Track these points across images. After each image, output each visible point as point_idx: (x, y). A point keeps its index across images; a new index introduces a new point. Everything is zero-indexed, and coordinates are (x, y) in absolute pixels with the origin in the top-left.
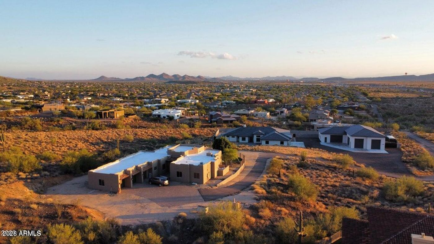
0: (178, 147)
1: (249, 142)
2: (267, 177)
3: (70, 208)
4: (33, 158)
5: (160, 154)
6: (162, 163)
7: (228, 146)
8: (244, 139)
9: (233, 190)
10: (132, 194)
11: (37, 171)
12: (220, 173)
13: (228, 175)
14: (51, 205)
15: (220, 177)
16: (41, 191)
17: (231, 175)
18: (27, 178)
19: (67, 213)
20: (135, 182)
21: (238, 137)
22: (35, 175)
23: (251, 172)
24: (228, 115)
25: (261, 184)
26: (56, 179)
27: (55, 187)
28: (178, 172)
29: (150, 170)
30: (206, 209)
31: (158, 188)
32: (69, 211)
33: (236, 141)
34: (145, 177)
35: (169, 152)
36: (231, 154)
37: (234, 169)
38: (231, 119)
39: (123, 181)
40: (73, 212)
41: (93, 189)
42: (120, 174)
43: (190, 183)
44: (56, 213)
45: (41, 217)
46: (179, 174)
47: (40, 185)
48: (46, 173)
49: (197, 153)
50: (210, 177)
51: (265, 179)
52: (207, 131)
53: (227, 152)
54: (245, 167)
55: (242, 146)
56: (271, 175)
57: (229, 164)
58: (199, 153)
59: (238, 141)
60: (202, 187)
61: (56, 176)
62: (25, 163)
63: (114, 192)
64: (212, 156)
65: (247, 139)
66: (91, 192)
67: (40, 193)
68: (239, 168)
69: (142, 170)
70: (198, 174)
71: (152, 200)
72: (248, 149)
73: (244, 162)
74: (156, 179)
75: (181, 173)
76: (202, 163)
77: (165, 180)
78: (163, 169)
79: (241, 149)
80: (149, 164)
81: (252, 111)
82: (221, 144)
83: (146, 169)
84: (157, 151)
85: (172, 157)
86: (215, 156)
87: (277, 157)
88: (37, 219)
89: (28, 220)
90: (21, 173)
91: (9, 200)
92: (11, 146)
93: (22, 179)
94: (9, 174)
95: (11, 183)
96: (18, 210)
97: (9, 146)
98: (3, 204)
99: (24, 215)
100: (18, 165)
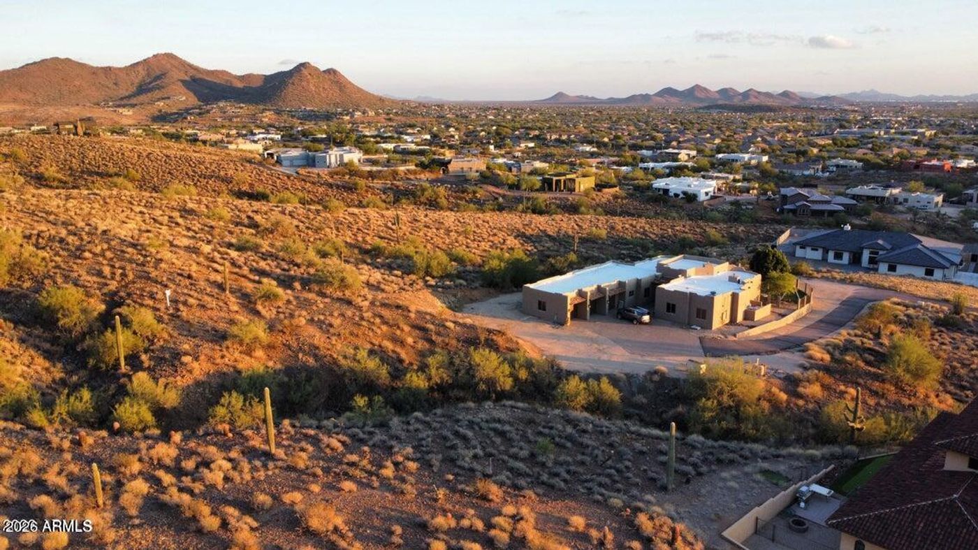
0: (679, 259)
1: (850, 263)
2: (848, 334)
3: (495, 335)
4: (444, 259)
5: (644, 270)
6: (643, 285)
7: (780, 267)
8: (838, 256)
9: (763, 347)
10: (588, 329)
11: (448, 276)
12: (749, 315)
13: (766, 319)
14: (472, 327)
15: (749, 323)
16: (456, 307)
17: (771, 321)
18: (437, 286)
19: (492, 340)
20: (593, 312)
21: (826, 251)
22: (448, 283)
23: (821, 321)
24: (827, 198)
25: (827, 345)
26: (475, 293)
27: (474, 305)
28: (668, 305)
29: (622, 295)
30: (702, 366)
31: (631, 326)
32: (495, 338)
33: (820, 258)
34: (611, 307)
35: (660, 267)
36: (781, 283)
37: (782, 311)
38: (832, 209)
39: (576, 306)
40: (500, 340)
41: (528, 314)
42: (571, 295)
43: (688, 326)
44: (478, 338)
45: (458, 341)
46: (671, 308)
47: (453, 299)
48: (462, 281)
49: (712, 274)
50: (727, 320)
51: (842, 338)
52: (766, 231)
53: (773, 278)
54: (812, 312)
55: (824, 270)
56: (859, 332)
57: (774, 301)
58: (715, 275)
59: (825, 259)
60: (708, 334)
61: (476, 288)
62: (434, 263)
63: (561, 323)
64: (739, 282)
65: (846, 257)
66: (525, 318)
67: (454, 310)
68: (795, 310)
69: (608, 293)
70: (704, 311)
71: (617, 341)
72: (835, 278)
73: (808, 301)
74: (630, 311)
75: (674, 306)
76: (713, 293)
77: (644, 314)
78: (645, 296)
79: (819, 275)
80: (621, 284)
81: (896, 191)
82: (766, 262)
83: (613, 293)
84: (639, 264)
85: (662, 277)
86: (744, 283)
87: (895, 300)
88: (454, 342)
89: (443, 341)
90: (428, 278)
91: (418, 312)
92: (407, 233)
93: (431, 286)
94: (413, 277)
95: (417, 290)
96: (431, 327)
97: (405, 234)
98: (413, 315)
99: (438, 334)
100: (424, 265)
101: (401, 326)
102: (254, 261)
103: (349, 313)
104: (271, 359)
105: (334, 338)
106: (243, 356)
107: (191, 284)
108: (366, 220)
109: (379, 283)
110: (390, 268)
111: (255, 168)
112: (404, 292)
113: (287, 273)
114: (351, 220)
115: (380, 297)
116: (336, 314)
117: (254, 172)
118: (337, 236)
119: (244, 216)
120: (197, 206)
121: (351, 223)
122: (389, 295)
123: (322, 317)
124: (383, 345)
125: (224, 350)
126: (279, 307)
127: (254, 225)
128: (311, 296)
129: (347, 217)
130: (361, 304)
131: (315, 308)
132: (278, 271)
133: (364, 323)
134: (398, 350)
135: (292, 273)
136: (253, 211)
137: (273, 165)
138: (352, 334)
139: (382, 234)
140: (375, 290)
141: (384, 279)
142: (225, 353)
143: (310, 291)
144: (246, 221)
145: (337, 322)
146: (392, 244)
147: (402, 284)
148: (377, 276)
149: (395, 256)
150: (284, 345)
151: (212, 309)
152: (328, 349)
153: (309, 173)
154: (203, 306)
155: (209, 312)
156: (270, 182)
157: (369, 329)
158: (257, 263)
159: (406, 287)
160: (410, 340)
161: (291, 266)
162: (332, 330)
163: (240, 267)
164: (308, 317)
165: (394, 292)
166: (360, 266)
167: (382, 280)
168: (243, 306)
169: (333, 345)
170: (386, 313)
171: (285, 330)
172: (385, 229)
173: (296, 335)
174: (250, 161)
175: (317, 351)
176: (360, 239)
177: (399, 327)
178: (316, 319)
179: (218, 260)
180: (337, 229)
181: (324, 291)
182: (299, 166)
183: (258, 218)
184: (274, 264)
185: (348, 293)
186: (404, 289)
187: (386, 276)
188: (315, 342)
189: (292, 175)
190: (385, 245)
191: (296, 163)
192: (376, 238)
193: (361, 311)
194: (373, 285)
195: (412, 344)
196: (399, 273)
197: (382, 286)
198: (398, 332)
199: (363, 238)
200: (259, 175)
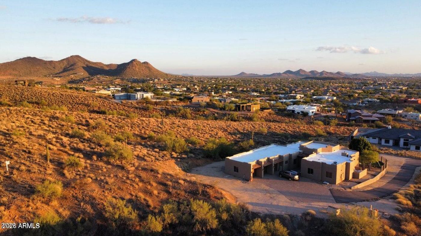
0: (311, 143)
1: (393, 146)
2: (415, 187)
3: (208, 188)
4: (182, 141)
5: (292, 149)
6: (293, 158)
7: (367, 147)
8: (387, 142)
9: (370, 196)
10: (262, 184)
11: (185, 152)
12: (355, 175)
13: (365, 178)
14: (194, 183)
15: (356, 180)
16: (188, 170)
17: (369, 179)
18: (177, 158)
19: (206, 192)
20: (266, 173)
21: (380, 139)
22: (184, 156)
23: (394, 179)
24: (370, 114)
25: (406, 195)
26: (199, 161)
27: (198, 168)
28: (309, 169)
29: (281, 163)
30: (337, 210)
31: (288, 182)
32: (208, 190)
33: (377, 143)
34: (276, 170)
35: (301, 147)
36: (371, 156)
37: (373, 173)
38: (374, 119)
39: (255, 170)
40: (211, 192)
41: (228, 174)
42: (253, 163)
43: (321, 182)
44: (198, 191)
45: (186, 192)
46: (310, 171)
47: (186, 165)
48: (192, 155)
49: (332, 152)
50: (343, 179)
51: (413, 190)
52: (343, 130)
53: (366, 154)
54: (387, 173)
55: (384, 149)
57: (367, 167)
58: (333, 152)
59: (380, 143)
60: (333, 187)
61: (200, 158)
62: (177, 145)
63: (247, 179)
64: (348, 156)
65: (391, 143)
66: (227, 176)
67: (186, 172)
68: (380, 172)
69: (273, 163)
70: (331, 174)
71: (281, 193)
72: (392, 154)
73: (386, 167)
74: (287, 173)
75: (312, 170)
76: (335, 163)
77: (295, 175)
78: (294, 164)
79: (383, 152)
80: (281, 157)
81: (401, 112)
82: (359, 145)
83: (277, 162)
84: (289, 146)
85: (303, 153)
86: (351, 157)
88: (183, 193)
89: (176, 192)
90: (173, 153)
91: (164, 174)
92: (168, 130)
93: (174, 158)
94: (165, 152)
95: (166, 160)
96: (170, 183)
97: (166, 130)
98: (159, 176)
99: (174, 188)
100: (171, 146)
101: (151, 182)
102: (76, 143)
103: (120, 175)
104: (62, 207)
105: (106, 192)
106: (43, 205)
107: (28, 157)
108: (148, 123)
109: (144, 156)
110: (153, 147)
111: (102, 100)
112: (157, 162)
113: (92, 150)
114: (140, 122)
115: (143, 164)
116: (112, 175)
117: (101, 102)
118: (131, 130)
119: (84, 120)
120: (60, 115)
121: (139, 124)
122: (148, 163)
123: (103, 178)
124: (138, 196)
125: (31, 201)
126: (79, 171)
127: (87, 125)
128: (101, 164)
129: (138, 121)
130: (129, 169)
131: (100, 171)
132: (89, 149)
133: (128, 181)
134: (147, 199)
135: (96, 150)
136: (90, 118)
137: (111, 99)
138: (119, 188)
139: (155, 130)
140: (141, 160)
141: (148, 153)
142: (31, 203)
143: (101, 160)
144: (84, 123)
145: (111, 181)
146: (159, 135)
147: (157, 157)
148: (145, 151)
149: (159, 141)
150: (73, 196)
151: (34, 172)
152: (102, 199)
153: (127, 102)
154: (29, 171)
155: (32, 175)
156: (108, 106)
157: (131, 185)
158: (77, 144)
159: (160, 158)
160: (156, 192)
161: (97, 146)
162: (107, 186)
163: (65, 147)
164: (95, 178)
165: (152, 161)
166: (137, 146)
167: (146, 154)
168: (56, 170)
169: (106, 196)
170: (143, 175)
171: (76, 186)
172: (157, 127)
173: (83, 189)
174: (100, 97)
175: (94, 201)
176: (143, 132)
177: (150, 184)
178: (99, 179)
179: (54, 143)
180: (132, 127)
181: (110, 161)
182: (122, 99)
183: (91, 121)
184: (87, 145)
185: (124, 162)
186: (158, 160)
187: (150, 152)
188: (94, 195)
189: (119, 103)
190: (155, 135)
191: (122, 98)
192: (151, 132)
193: (128, 173)
194: (141, 157)
195: (157, 194)
196: (157, 150)
197: (146, 158)
198: (149, 187)
199: (145, 132)
200: (104, 103)
